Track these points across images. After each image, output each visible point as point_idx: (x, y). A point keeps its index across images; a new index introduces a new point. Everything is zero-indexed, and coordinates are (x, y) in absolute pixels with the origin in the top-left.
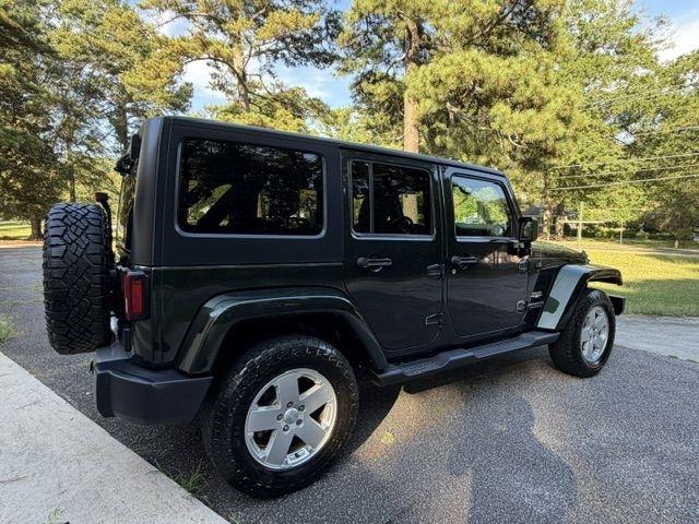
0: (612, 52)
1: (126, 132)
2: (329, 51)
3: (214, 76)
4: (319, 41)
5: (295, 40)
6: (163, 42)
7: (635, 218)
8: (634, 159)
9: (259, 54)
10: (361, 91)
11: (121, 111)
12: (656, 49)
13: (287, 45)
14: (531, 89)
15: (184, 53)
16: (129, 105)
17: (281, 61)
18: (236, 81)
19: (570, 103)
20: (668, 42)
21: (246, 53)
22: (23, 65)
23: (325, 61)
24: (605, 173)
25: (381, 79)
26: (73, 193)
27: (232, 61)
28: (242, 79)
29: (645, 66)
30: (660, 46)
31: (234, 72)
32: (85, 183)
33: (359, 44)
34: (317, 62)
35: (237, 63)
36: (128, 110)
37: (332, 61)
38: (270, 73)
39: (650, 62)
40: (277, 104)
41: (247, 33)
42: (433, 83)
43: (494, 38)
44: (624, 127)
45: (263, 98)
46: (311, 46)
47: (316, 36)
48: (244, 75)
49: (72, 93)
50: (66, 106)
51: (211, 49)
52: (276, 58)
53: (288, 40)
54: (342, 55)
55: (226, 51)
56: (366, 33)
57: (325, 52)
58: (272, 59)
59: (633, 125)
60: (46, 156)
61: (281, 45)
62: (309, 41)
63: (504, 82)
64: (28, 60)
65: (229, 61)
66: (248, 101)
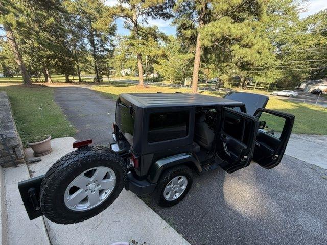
0: (281, 13)
1: (94, 43)
2: (169, 13)
3: (126, 23)
4: (165, 8)
5: (156, 8)
6: (107, 10)
7: (274, 81)
8: (279, 61)
9: (142, 13)
10: (180, 32)
11: (92, 35)
12: (299, 12)
13: (153, 9)
14: (249, 39)
15: (115, 14)
16: (94, 33)
17: (150, 18)
18: (133, 25)
19: (263, 46)
20: (305, 9)
21: (138, 13)
22: (56, 16)
23: (167, 17)
24: (267, 66)
25: (189, 27)
26: (78, 66)
27: (132, 17)
28: (136, 25)
29: (293, 21)
30: (301, 11)
31: (133, 22)
32: (81, 62)
33: (181, 11)
34: (164, 18)
35: (134, 18)
36: (94, 35)
37: (170, 18)
38: (146, 22)
39: (295, 19)
40: (149, 35)
41: (139, 5)
42: (211, 35)
43: (236, 13)
44: (278, 47)
45: (144, 32)
46: (162, 11)
47: (164, 6)
48: (137, 23)
49: (74, 27)
50: (73, 33)
51: (125, 12)
52: (148, 15)
53: (153, 8)
54: (174, 15)
55: (130, 13)
56: (184, 6)
57: (167, 13)
58: (147, 16)
59: (282, 46)
60: (68, 53)
61: (150, 10)
62: (161, 8)
63: (238, 36)
64: (57, 14)
65: (131, 17)
66: (138, 34)
